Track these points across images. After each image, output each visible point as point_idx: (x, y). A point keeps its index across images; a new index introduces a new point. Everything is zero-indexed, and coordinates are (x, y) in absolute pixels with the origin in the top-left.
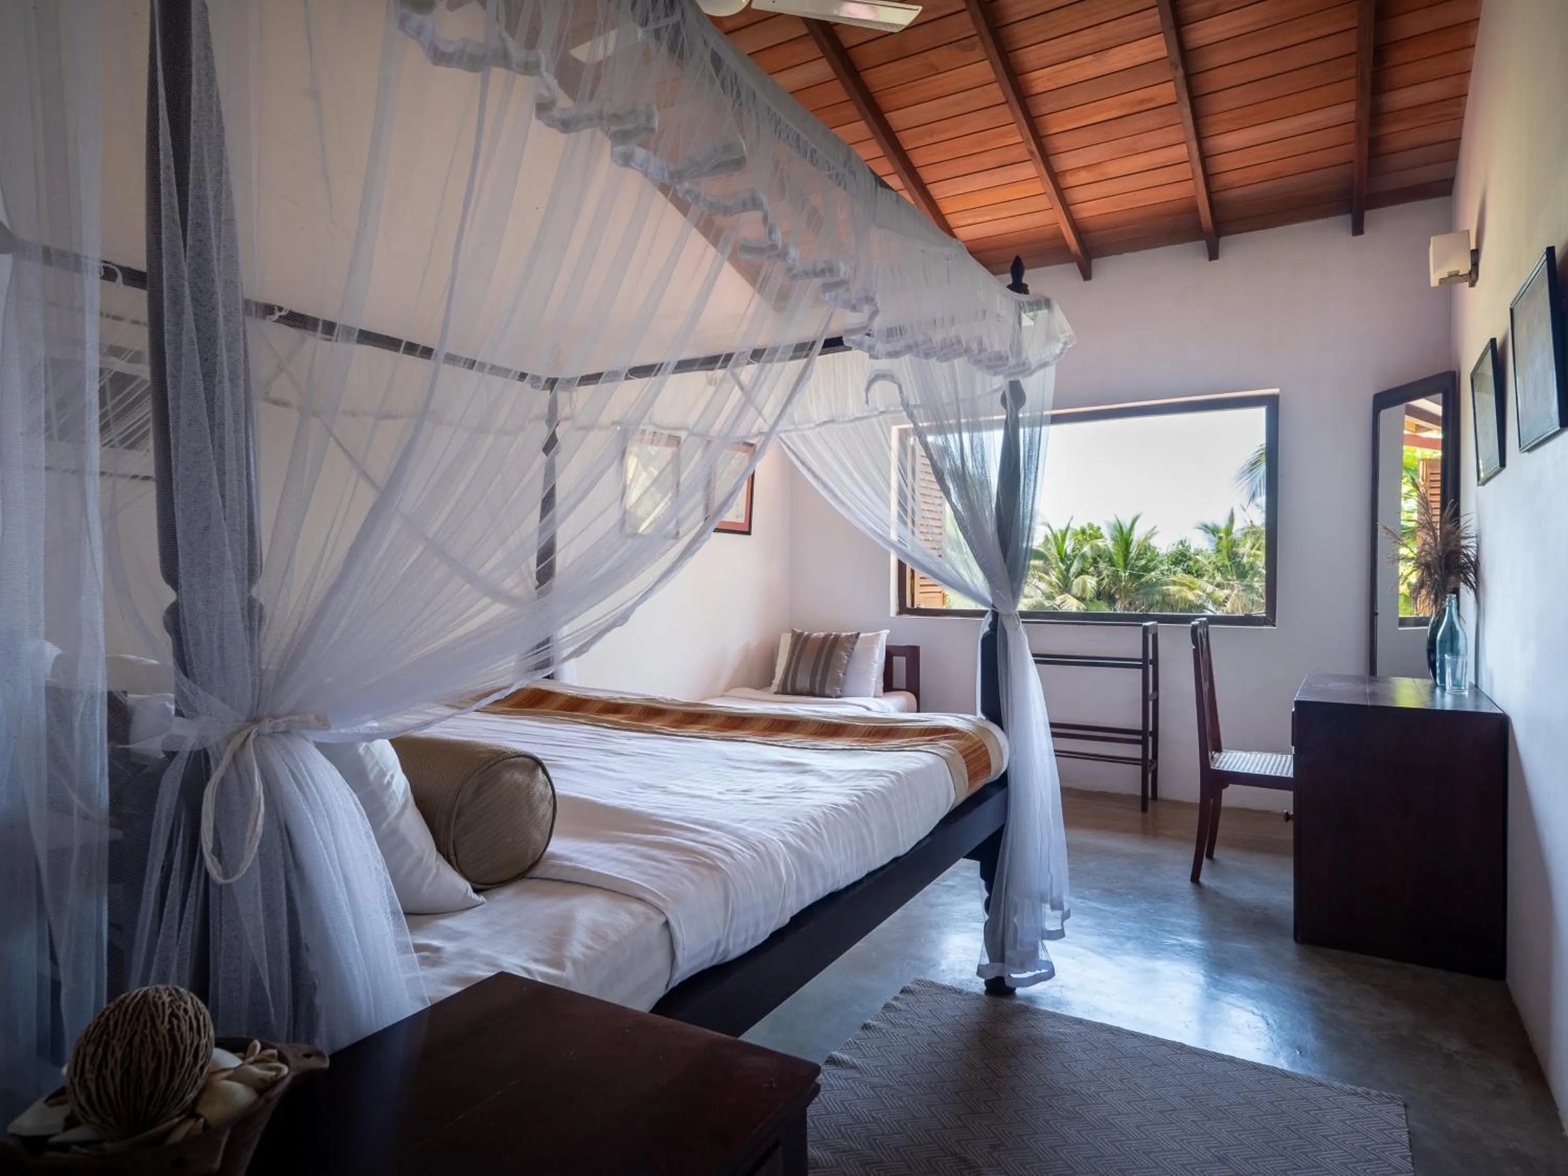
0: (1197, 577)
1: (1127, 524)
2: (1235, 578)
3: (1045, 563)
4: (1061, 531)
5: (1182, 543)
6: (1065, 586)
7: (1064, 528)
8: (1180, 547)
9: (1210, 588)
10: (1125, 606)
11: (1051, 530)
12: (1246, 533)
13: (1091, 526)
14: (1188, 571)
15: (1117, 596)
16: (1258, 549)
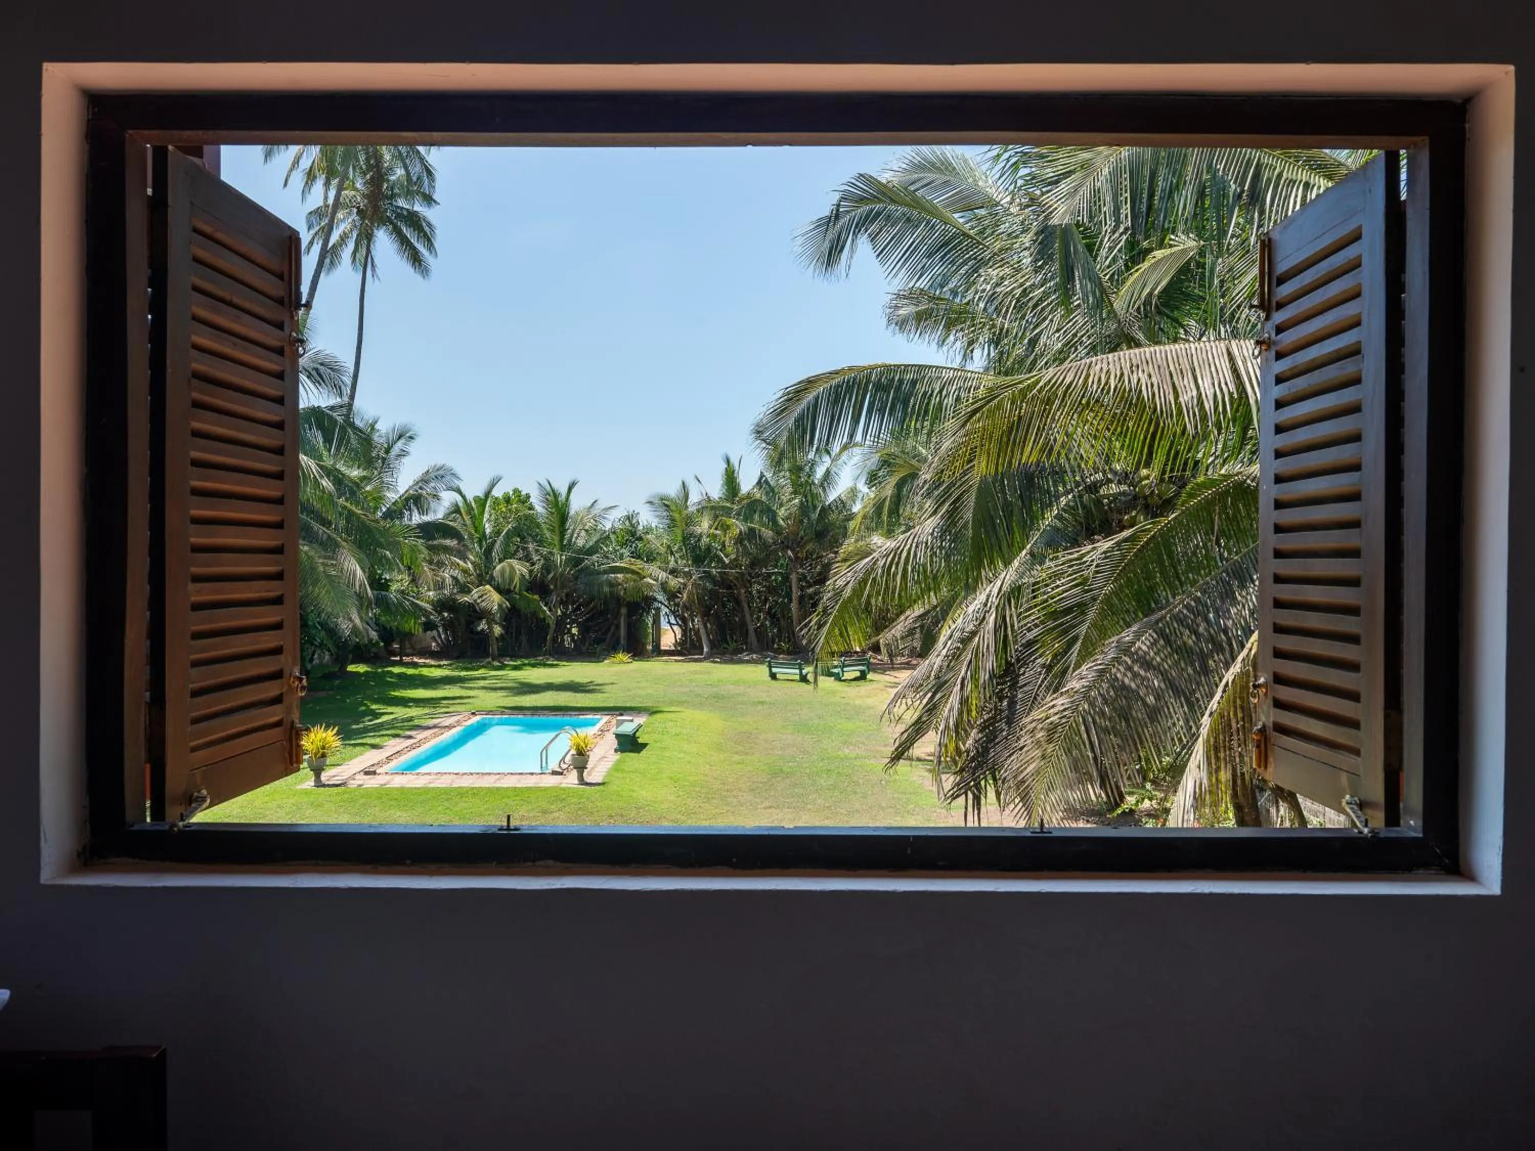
0: (647, 562)
1: (563, 491)
2: (690, 562)
3: (458, 544)
4: (477, 498)
5: (629, 518)
6: (484, 576)
7: (481, 494)
8: (627, 523)
9: (662, 575)
10: (562, 599)
11: (464, 497)
12: (703, 508)
13: (516, 491)
14: (636, 555)
15: (552, 587)
16: (716, 529)
